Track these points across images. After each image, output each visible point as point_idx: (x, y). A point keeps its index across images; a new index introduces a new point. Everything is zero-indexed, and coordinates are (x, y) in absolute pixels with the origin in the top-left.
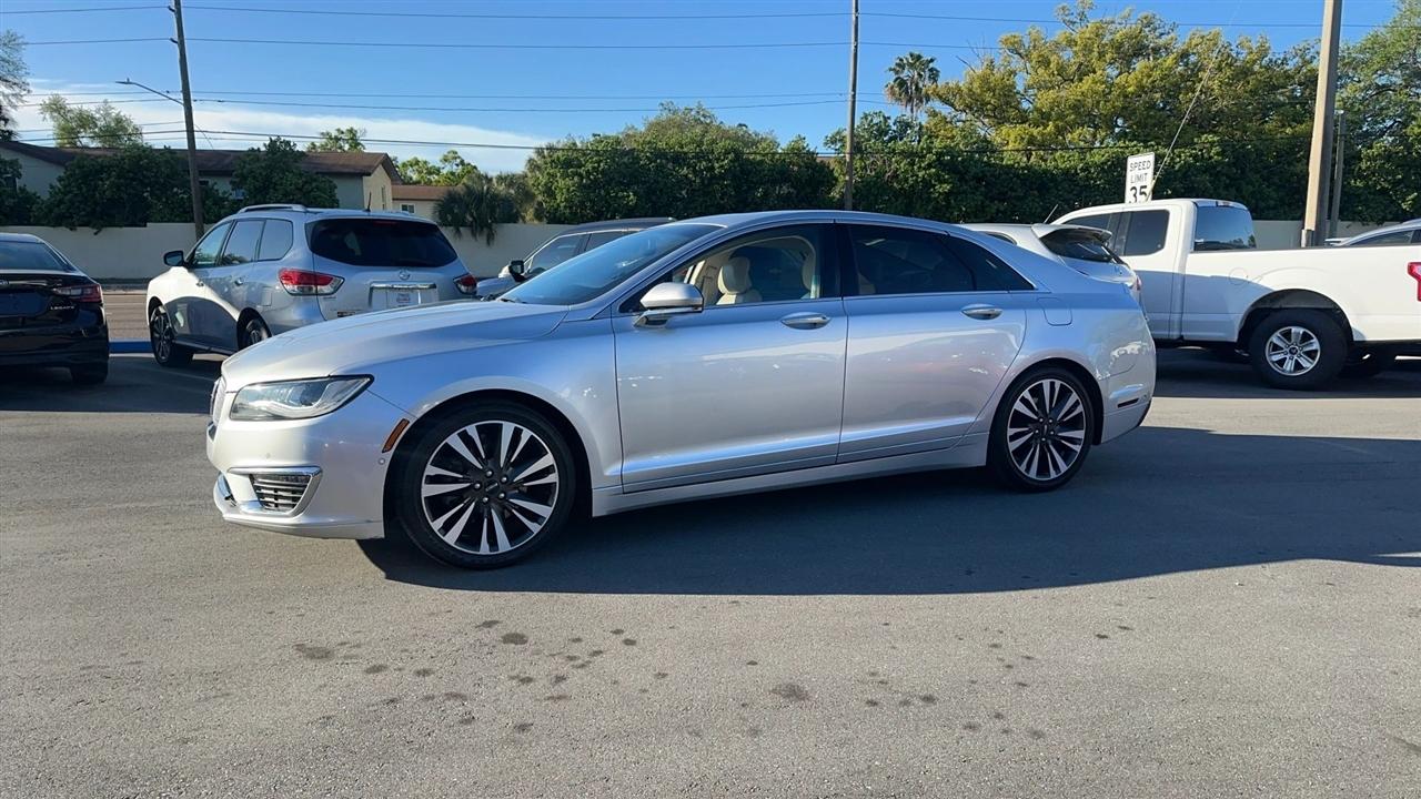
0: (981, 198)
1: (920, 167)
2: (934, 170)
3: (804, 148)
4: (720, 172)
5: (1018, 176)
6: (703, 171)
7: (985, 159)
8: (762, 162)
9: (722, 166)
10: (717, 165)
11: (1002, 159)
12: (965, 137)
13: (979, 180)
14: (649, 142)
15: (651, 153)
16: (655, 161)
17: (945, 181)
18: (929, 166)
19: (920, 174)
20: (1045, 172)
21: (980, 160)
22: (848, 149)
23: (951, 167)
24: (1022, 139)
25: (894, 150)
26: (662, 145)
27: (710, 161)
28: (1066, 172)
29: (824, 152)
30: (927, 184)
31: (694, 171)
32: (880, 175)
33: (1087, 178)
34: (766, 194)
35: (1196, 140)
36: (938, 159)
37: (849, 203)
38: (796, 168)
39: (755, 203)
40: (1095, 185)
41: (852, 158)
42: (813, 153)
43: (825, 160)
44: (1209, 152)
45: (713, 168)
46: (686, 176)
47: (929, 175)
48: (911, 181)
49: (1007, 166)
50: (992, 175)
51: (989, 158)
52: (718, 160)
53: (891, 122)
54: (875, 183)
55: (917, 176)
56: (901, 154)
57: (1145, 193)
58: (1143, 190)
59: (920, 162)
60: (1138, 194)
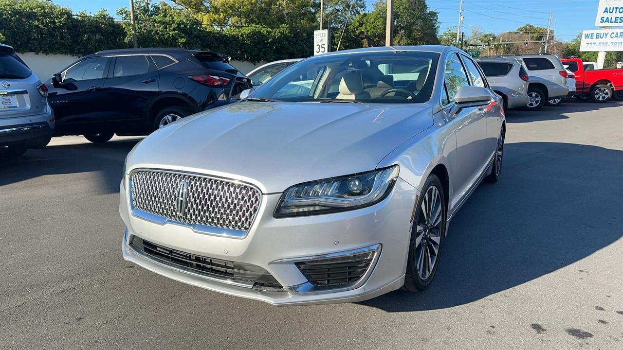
0: (200, 46)
1: (170, 30)
2: (176, 32)
3: (107, 15)
4: (60, 25)
5: (214, 37)
6: (47, 24)
7: (198, 28)
8: (83, 21)
9: (60, 22)
10: (57, 21)
11: (206, 29)
12: (186, 17)
13: (198, 38)
14: (9, 5)
15: (11, 11)
16: (15, 16)
17: (183, 37)
18: (174, 29)
19: (171, 33)
20: (225, 36)
21: (196, 28)
22: (132, 18)
23: (184, 31)
24: (211, 20)
25: (155, 20)
26: (17, 7)
27: (51, 18)
28: (234, 36)
29: (118, 19)
30: (174, 38)
31: (42, 23)
32: (150, 32)
33: (243, 40)
34: (89, 39)
35: (280, 26)
36: (178, 26)
37: (136, 45)
38: (103, 26)
39: (83, 43)
40: (246, 43)
41: (134, 22)
42: (112, 18)
43: (119, 23)
44: (286, 32)
45: (54, 23)
46: (37, 26)
47: (175, 34)
48: (166, 36)
49: (209, 32)
50: (204, 36)
51: (200, 28)
52: (57, 18)
53: (150, 6)
54: (148, 36)
55: (169, 34)
56: (159, 22)
57: (324, 47)
58: (323, 46)
59: (169, 27)
60: (320, 48)
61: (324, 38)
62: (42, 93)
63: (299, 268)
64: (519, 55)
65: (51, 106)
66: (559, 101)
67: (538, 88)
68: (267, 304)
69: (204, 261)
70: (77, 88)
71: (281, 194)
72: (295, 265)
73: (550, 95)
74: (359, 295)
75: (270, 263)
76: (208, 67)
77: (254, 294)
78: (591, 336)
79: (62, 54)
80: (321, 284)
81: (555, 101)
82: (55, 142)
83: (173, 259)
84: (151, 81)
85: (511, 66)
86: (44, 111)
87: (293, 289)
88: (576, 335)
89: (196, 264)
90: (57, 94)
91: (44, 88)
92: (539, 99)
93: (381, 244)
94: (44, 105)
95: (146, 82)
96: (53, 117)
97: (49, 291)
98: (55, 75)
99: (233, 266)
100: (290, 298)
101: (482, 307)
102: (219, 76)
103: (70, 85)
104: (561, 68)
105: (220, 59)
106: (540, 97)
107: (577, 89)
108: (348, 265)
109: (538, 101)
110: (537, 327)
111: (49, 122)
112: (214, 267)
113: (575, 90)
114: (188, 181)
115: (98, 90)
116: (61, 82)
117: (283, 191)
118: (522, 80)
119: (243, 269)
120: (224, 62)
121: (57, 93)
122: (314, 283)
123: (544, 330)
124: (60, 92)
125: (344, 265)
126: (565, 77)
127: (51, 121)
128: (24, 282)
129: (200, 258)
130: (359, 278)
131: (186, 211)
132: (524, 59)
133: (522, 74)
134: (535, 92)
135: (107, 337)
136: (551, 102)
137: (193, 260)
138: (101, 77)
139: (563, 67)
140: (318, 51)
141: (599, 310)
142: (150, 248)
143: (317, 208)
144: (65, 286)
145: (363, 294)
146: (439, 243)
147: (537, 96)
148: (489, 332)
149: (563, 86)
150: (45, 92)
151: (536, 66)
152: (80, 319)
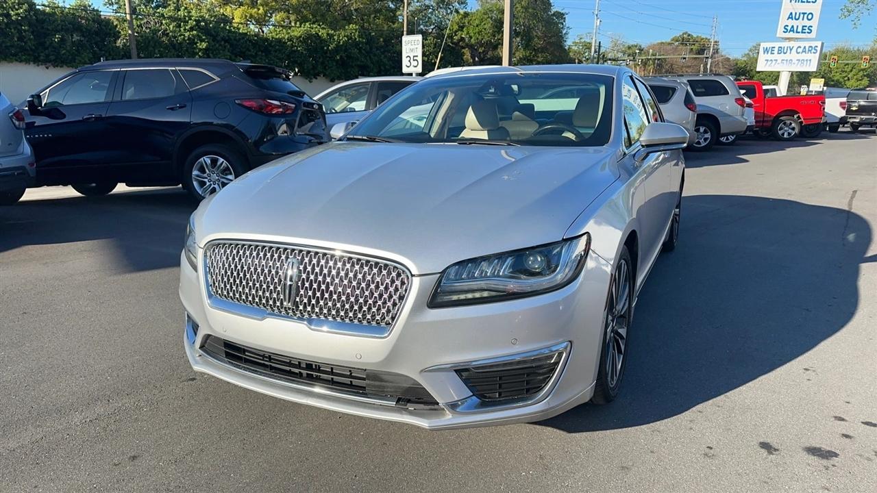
0: (229, 54)
1: (185, 29)
2: (195, 32)
3: (90, 6)
4: (17, 19)
5: (250, 41)
7: (228, 27)
8: (52, 14)
9: (18, 14)
10: (12, 13)
11: (239, 29)
12: (209, 10)
13: (226, 41)
17: (204, 41)
18: (192, 29)
20: (267, 40)
21: (225, 28)
22: (128, 11)
23: (205, 31)
24: (246, 16)
25: (163, 15)
28: (279, 41)
29: (107, 12)
30: (192, 42)
32: (155, 32)
33: (292, 46)
34: (62, 40)
35: (347, 27)
36: (197, 25)
37: (134, 52)
38: (83, 21)
39: (54, 47)
40: (297, 50)
41: (131, 17)
42: (97, 11)
43: (107, 18)
44: (355, 35)
45: (8, 15)
47: (193, 35)
48: (180, 39)
49: (243, 33)
50: (235, 40)
51: (230, 27)
52: (13, 8)
54: (153, 38)
55: (184, 35)
56: (169, 18)
57: (417, 60)
58: (415, 58)
59: (184, 25)
60: (412, 61)
61: (416, 46)
62: (17, 123)
63: (461, 376)
64: (682, 76)
65: (29, 141)
66: (733, 138)
67: (707, 120)
68: (418, 428)
69: (318, 369)
70: (64, 116)
71: (439, 275)
72: (455, 373)
73: (723, 130)
74: (543, 411)
75: (422, 371)
76: (262, 87)
77: (399, 415)
78: (836, 455)
79: (20, 62)
80: (490, 398)
81: (728, 139)
82: (31, 194)
83: (272, 368)
84: (180, 107)
85: (674, 90)
86: (20, 149)
87: (453, 406)
88: (818, 455)
89: (307, 374)
90: (36, 125)
91: (18, 115)
92: (708, 135)
93: (570, 341)
94: (19, 143)
95: (172, 109)
96: (32, 159)
97: (77, 418)
98: (32, 96)
99: (365, 377)
100: (448, 418)
101: (691, 421)
102: (280, 101)
103: (54, 111)
104: (736, 93)
105: (278, 75)
106: (709, 133)
107: (756, 122)
108: (526, 371)
109: (707, 138)
110: (765, 446)
111: (28, 167)
112: (336, 378)
113: (754, 124)
114: (300, 258)
115: (99, 119)
116: (41, 106)
117: (441, 271)
118: (689, 111)
119: (381, 380)
120: (284, 80)
121: (35, 122)
122: (481, 396)
123: (776, 450)
124: (40, 121)
125: (521, 372)
126: (742, 106)
127: (32, 165)
128: (35, 406)
129: (312, 365)
130: (540, 389)
131: (298, 299)
132: (688, 81)
133: (688, 102)
134: (703, 125)
135: (181, 482)
136: (723, 139)
137: (303, 369)
138: (102, 100)
139: (739, 93)
140: (408, 65)
141: (839, 420)
142: (235, 353)
143: (485, 294)
144: (100, 409)
145: (547, 410)
146: (625, 337)
147: (705, 132)
148: (706, 455)
149: (739, 118)
150: (21, 123)
151: (703, 90)
152: (134, 458)
